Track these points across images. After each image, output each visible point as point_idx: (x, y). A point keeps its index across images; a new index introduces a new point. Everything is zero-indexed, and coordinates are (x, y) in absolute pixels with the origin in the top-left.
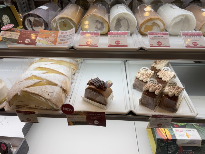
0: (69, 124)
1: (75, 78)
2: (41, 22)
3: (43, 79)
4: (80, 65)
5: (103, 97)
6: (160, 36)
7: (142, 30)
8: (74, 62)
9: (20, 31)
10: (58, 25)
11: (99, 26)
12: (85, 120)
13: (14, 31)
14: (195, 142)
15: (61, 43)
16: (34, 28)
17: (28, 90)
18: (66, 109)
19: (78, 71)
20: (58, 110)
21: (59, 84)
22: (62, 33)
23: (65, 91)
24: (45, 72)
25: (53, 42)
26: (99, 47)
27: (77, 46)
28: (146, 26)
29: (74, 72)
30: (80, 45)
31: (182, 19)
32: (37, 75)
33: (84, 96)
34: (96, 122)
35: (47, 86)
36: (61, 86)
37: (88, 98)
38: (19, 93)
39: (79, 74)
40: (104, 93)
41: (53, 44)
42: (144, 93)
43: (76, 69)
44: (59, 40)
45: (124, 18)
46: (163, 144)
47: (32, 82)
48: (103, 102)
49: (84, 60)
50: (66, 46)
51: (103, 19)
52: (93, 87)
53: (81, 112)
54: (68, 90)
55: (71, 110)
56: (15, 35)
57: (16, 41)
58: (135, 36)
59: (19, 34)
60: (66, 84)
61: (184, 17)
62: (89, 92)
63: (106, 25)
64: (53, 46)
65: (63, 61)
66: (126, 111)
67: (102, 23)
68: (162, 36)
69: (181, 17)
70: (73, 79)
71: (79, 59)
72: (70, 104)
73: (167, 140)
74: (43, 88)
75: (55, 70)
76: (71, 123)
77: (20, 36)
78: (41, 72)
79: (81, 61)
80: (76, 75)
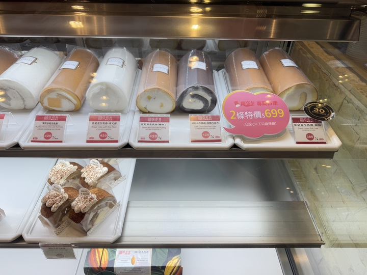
6: (53, 122)
7: (46, 104)
14: (142, 271)
31: (101, 89)
68: (56, 122)
69: (100, 86)
73: (100, 268)
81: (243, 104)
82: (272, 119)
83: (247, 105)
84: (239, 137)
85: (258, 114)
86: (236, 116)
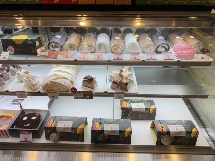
0: (75, 99)
1: (77, 76)
2: (58, 46)
3: (61, 76)
4: (80, 69)
5: (92, 85)
7: (112, 50)
8: (76, 67)
9: (48, 51)
10: (68, 47)
11: (90, 48)
12: (83, 96)
13: (45, 52)
14: (142, 109)
15: (70, 58)
16: (54, 49)
17: (54, 81)
18: (73, 90)
19: (78, 72)
20: (69, 91)
21: (69, 79)
22: (70, 53)
23: (72, 82)
24: (61, 73)
25: (66, 57)
26: (89, 60)
27: (78, 59)
28: (114, 48)
29: (76, 73)
30: (79, 59)
31: (132, 45)
32: (57, 74)
33: (82, 85)
34: (88, 97)
35: (63, 79)
36: (70, 79)
37: (84, 86)
38: (49, 83)
39: (79, 75)
40: (92, 83)
41: (66, 58)
42: (112, 83)
43: (78, 71)
44: (69, 56)
45: (103, 45)
46: (125, 111)
47: (55, 77)
48: (91, 87)
49: (82, 66)
50: (73, 59)
51: (91, 45)
52: (87, 80)
53: (80, 92)
54: (73, 82)
55: (75, 91)
56: (46, 54)
57: (47, 57)
58: (108, 53)
59: (48, 53)
60: (73, 79)
61: (133, 44)
62: (85, 83)
63: (93, 48)
64: (66, 59)
65: (70, 67)
66: (103, 91)
67: (91, 47)
68: (120, 54)
69: (131, 44)
70: (76, 77)
71: (79, 66)
72: (75, 87)
73: (127, 108)
74: (61, 80)
75: (66, 72)
76: (76, 98)
77: (49, 54)
78: (59, 72)
79: (80, 67)
80: (78, 74)
81: (179, 48)
82: (189, 53)
83: (181, 49)
84: (179, 58)
85: (185, 52)
86: (178, 52)
